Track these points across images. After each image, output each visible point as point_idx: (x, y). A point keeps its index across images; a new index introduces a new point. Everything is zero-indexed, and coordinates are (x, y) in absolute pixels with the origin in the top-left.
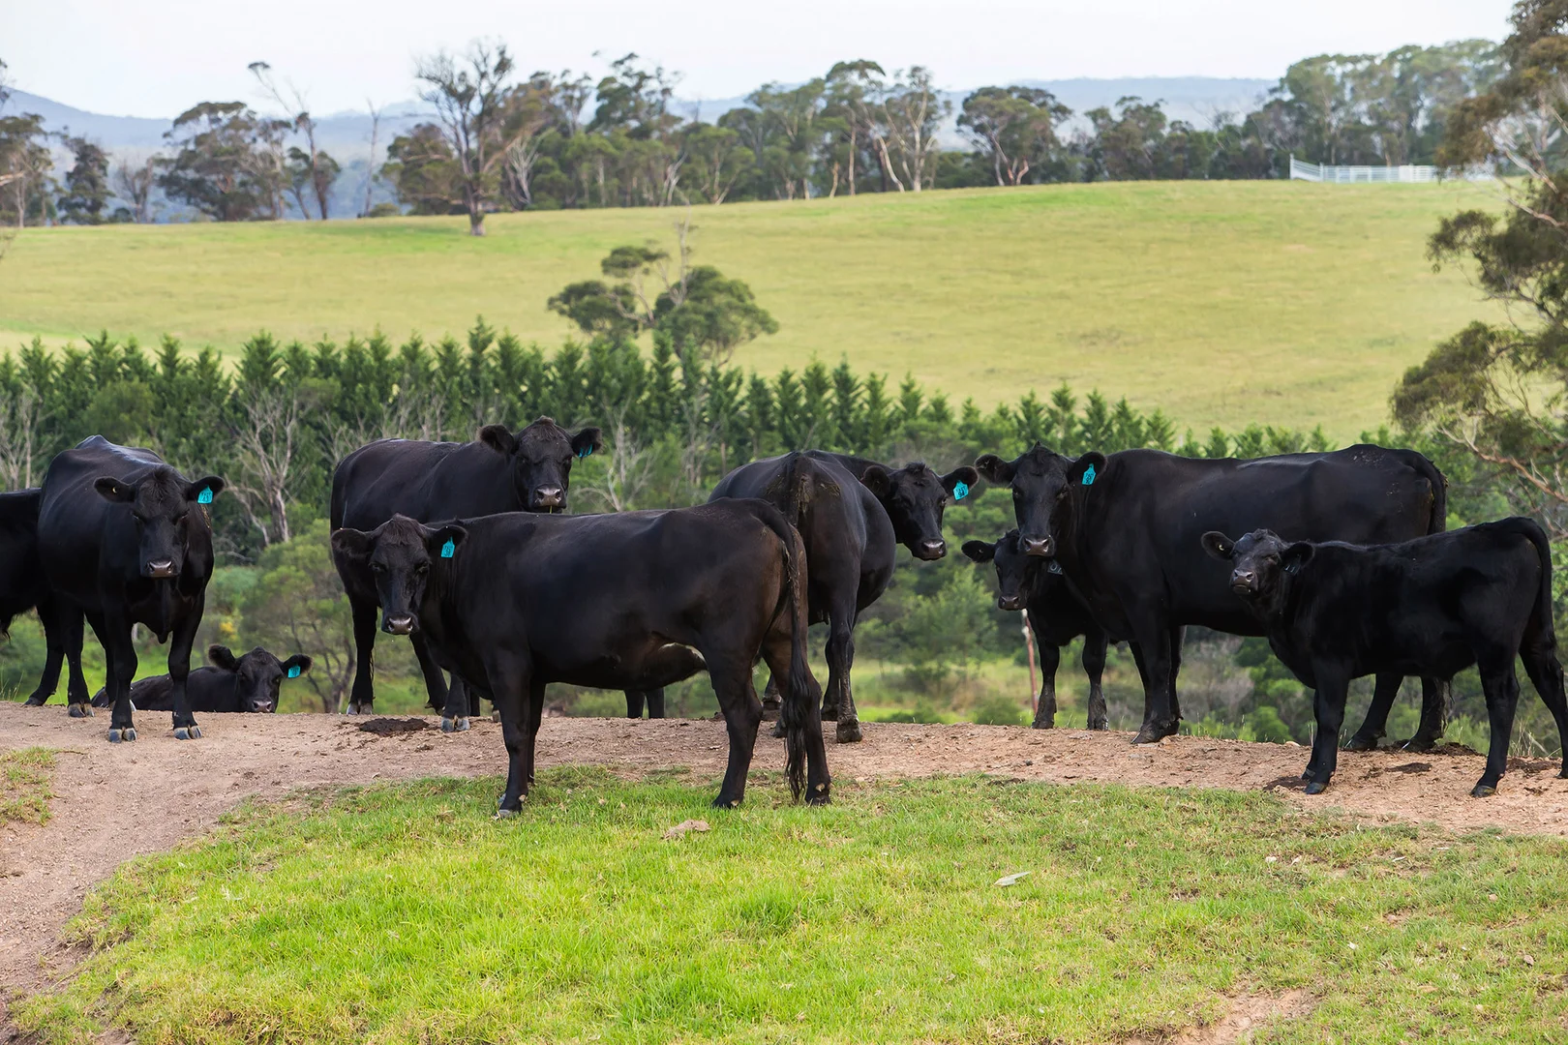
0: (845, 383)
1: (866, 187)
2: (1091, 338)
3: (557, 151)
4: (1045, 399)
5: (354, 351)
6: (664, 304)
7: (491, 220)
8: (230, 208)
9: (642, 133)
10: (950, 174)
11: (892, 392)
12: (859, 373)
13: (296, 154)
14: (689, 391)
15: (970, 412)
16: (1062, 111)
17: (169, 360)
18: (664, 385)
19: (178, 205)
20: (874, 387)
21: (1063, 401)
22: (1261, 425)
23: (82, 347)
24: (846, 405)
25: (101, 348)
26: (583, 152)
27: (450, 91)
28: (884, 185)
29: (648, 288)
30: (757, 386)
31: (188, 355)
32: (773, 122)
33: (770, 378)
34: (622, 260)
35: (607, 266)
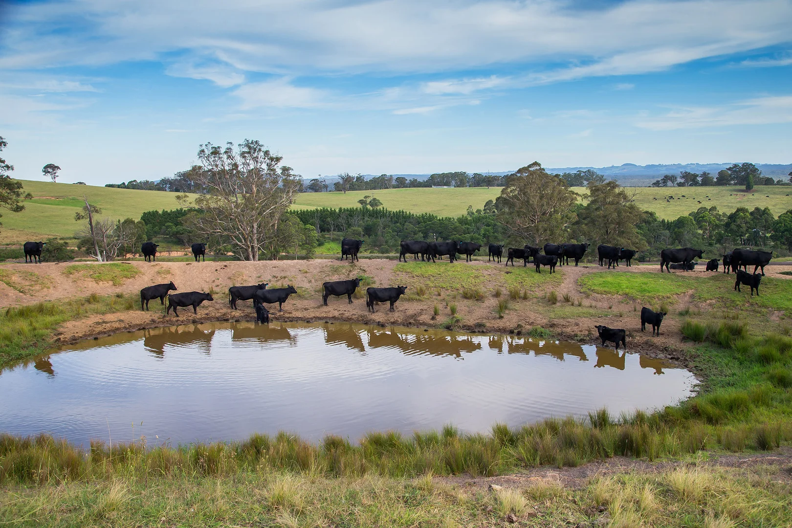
0: (403, 212)
1: (385, 188)
2: (414, 205)
3: (352, 184)
4: (424, 214)
5: (350, 209)
6: (370, 202)
7: (346, 192)
8: (316, 191)
9: (361, 182)
10: (394, 187)
11: (408, 213)
12: (404, 211)
13: (324, 185)
14: (386, 212)
15: (416, 215)
16: (406, 180)
17: (331, 210)
18: (384, 212)
19: (311, 190)
20: (406, 212)
21: (426, 214)
22: (447, 216)
23: (322, 208)
24: (403, 214)
25: (324, 209)
26: (355, 185)
27: (342, 178)
28: (387, 188)
29: (368, 200)
30: (393, 212)
31: (333, 209)
32: (375, 181)
33: (395, 212)
34: (366, 197)
35: (364, 198)
